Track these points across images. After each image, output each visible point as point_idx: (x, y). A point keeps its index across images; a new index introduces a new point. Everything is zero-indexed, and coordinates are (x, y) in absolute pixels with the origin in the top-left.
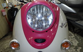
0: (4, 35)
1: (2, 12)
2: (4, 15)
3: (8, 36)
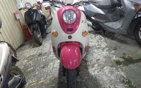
0: (19, 45)
1: (15, 14)
2: (17, 19)
3: (26, 46)
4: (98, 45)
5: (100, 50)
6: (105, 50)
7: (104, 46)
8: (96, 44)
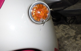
4: (66, 35)
5: (71, 39)
6: (78, 39)
7: (74, 34)
8: (63, 34)
